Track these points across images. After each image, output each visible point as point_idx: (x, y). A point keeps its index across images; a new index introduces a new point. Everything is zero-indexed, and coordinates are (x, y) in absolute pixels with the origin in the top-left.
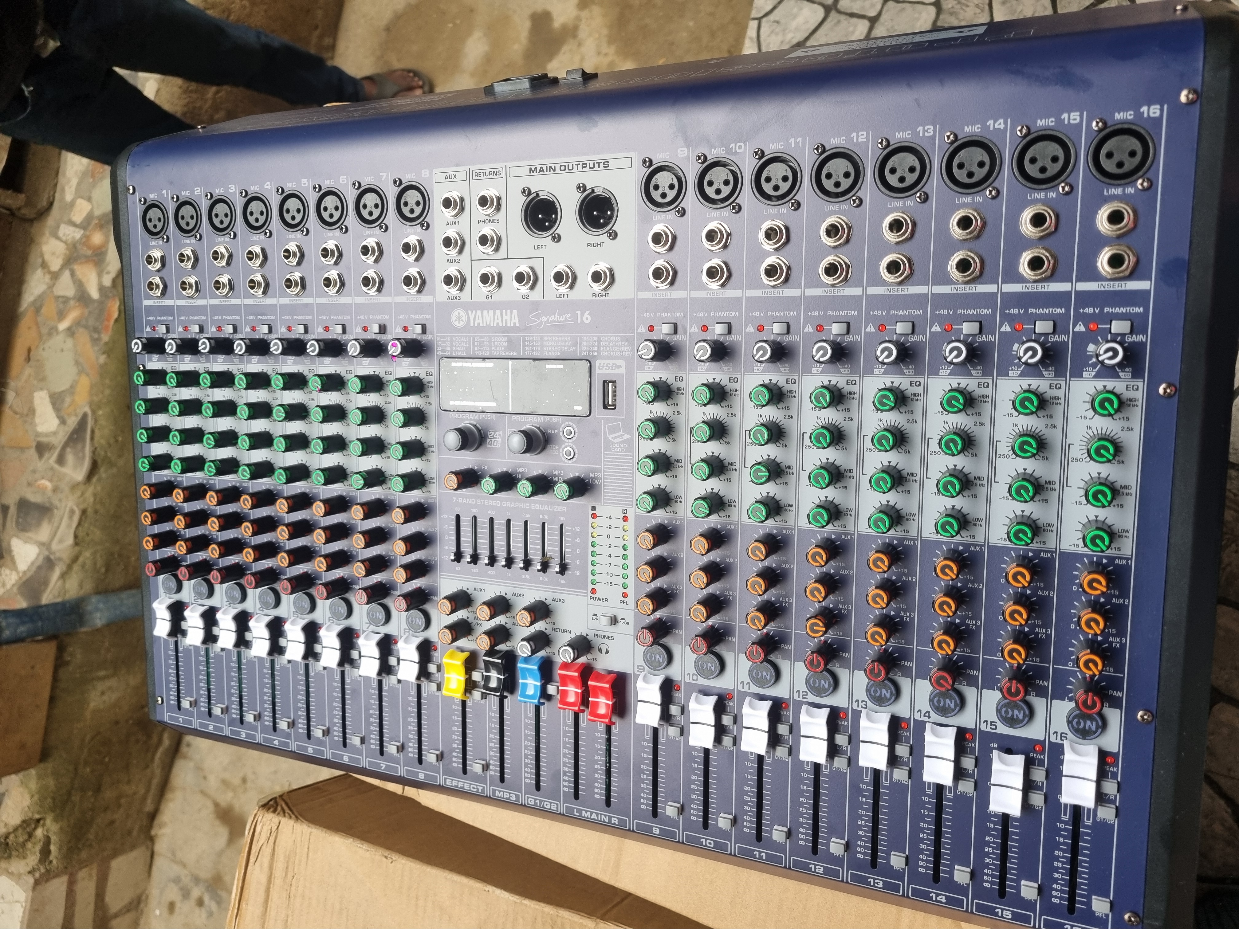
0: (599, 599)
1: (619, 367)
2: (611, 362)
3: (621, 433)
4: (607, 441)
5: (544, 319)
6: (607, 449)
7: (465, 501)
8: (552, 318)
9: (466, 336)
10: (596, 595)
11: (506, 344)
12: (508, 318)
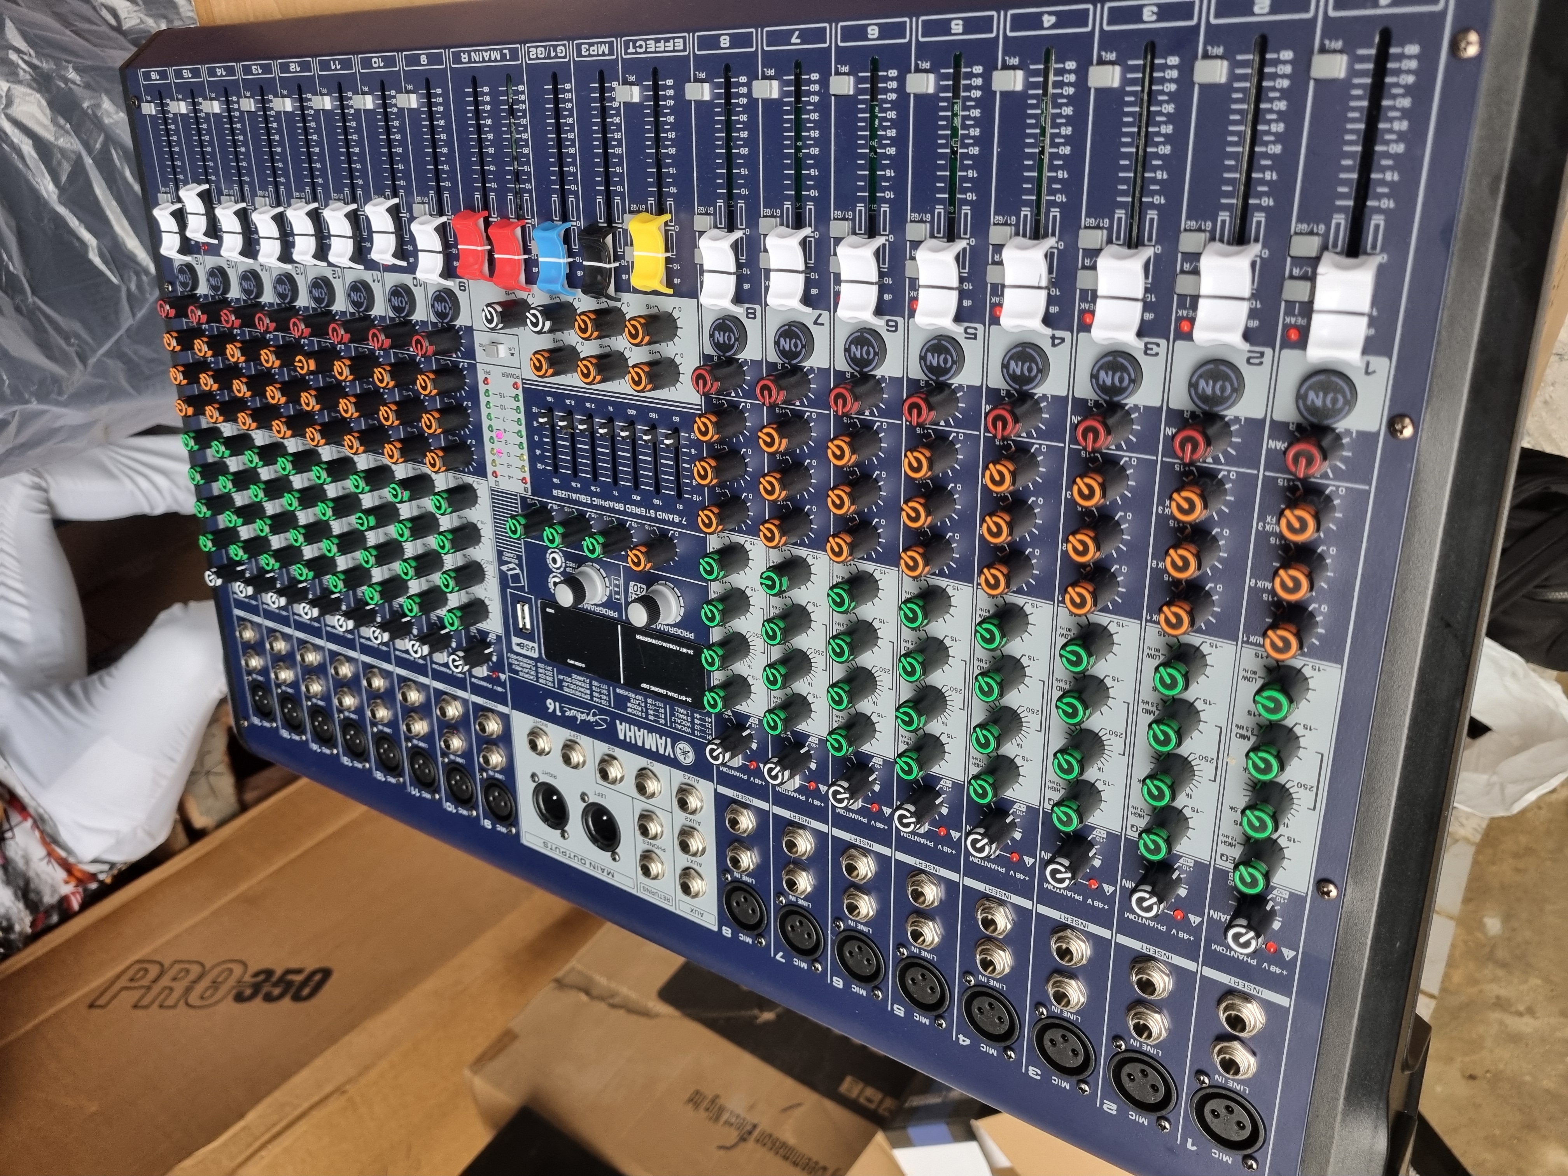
0: (511, 375)
1: (518, 645)
2: (524, 652)
3: (510, 573)
4: (520, 565)
5: (591, 718)
6: (519, 558)
7: (671, 517)
8: (584, 717)
9: (675, 728)
10: (513, 381)
11: (629, 705)
12: (628, 734)
